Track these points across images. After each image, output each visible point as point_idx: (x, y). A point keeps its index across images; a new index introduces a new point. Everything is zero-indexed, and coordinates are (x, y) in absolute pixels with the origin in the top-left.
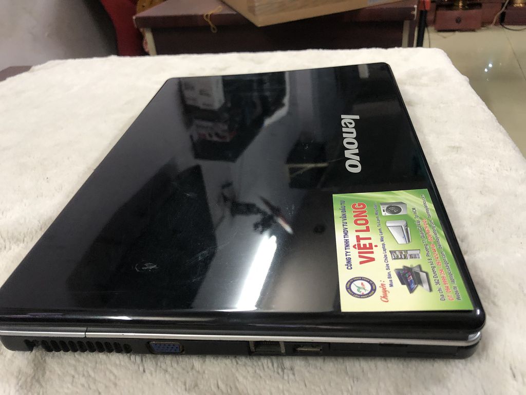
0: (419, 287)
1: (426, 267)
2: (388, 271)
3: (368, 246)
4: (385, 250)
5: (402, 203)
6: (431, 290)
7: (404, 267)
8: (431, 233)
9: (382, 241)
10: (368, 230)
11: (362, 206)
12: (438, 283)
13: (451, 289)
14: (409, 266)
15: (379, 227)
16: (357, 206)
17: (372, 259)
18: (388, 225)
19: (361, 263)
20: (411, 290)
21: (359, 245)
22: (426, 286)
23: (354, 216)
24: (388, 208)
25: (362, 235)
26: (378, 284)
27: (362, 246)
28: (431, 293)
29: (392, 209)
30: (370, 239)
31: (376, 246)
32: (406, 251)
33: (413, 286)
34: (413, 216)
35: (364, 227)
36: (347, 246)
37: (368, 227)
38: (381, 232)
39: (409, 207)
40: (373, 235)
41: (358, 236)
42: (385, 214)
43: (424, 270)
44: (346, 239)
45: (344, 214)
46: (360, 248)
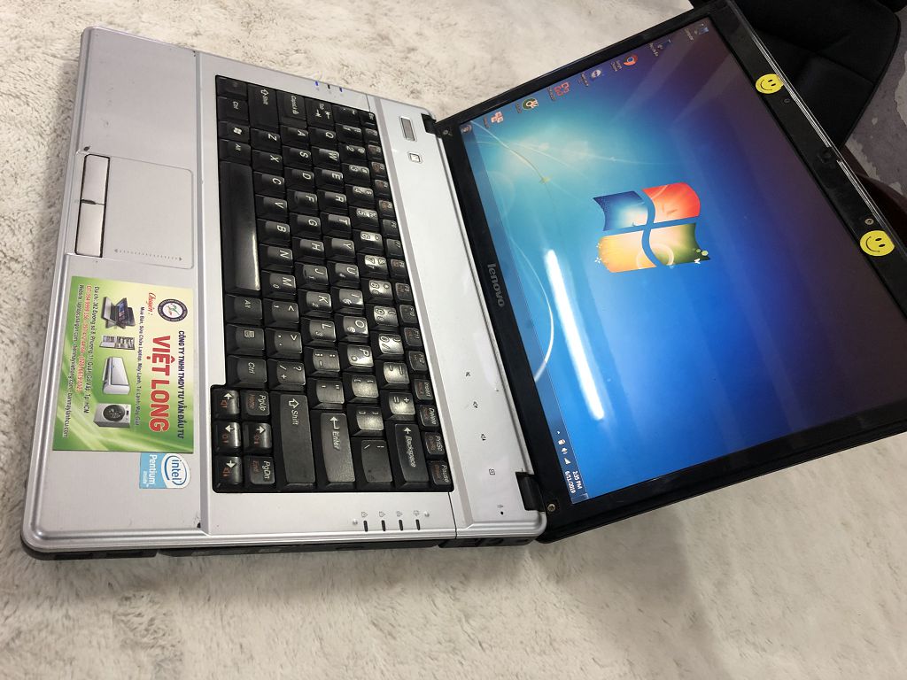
0: (115, 304)
1: (101, 323)
2: (142, 325)
3: (158, 359)
5: (100, 424)
6: (105, 299)
9: (140, 365)
10: (155, 382)
11: (156, 425)
14: (119, 328)
15: (140, 385)
16: (163, 425)
17: (156, 341)
18: (127, 388)
19: (168, 338)
20: (124, 301)
21: (167, 362)
22: (108, 304)
23: (167, 407)
24: (121, 418)
25: (161, 376)
26: (156, 311)
27: (164, 359)
29: (115, 415)
30: (154, 369)
31: (148, 358)
32: (116, 347)
33: (121, 306)
34: (92, 399)
35: (159, 387)
36: (181, 362)
37: (154, 387)
38: (139, 377)
39: (91, 415)
40: (148, 374)
41: (168, 374)
42: (127, 407)
43: (104, 321)
44: (181, 372)
45: (181, 411)
46: (167, 357)
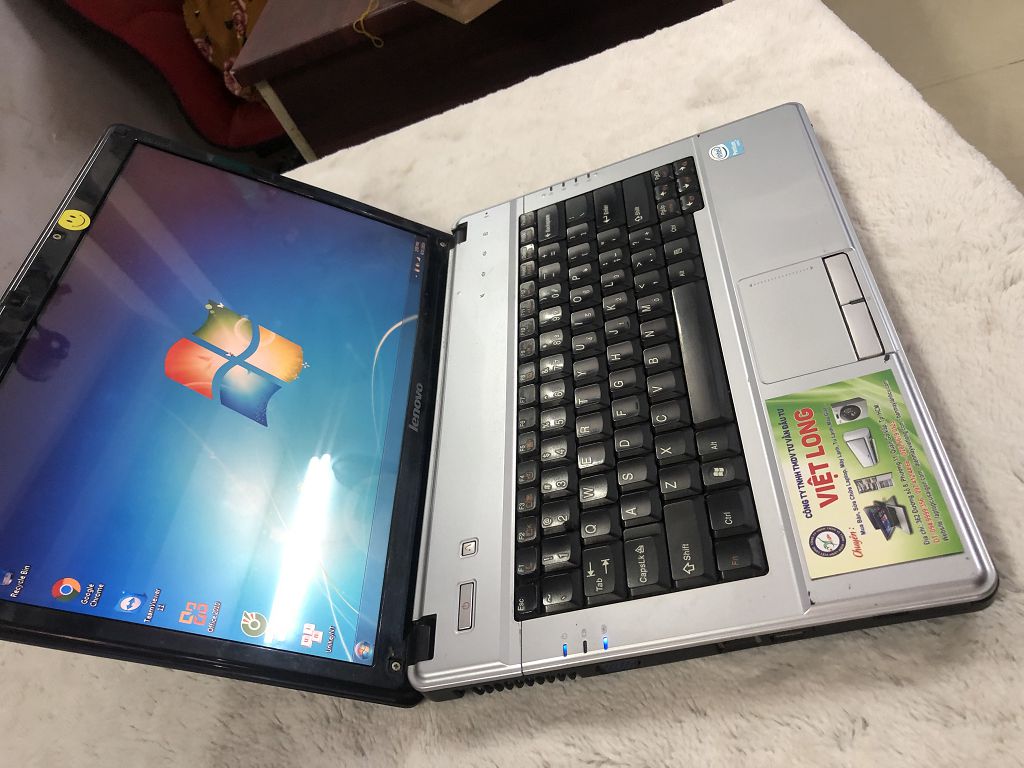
0: (897, 529)
1: (902, 499)
2: (856, 512)
3: (826, 478)
4: (848, 481)
5: (859, 399)
6: (911, 531)
7: (875, 502)
8: (904, 443)
9: (842, 466)
10: (821, 452)
11: (807, 414)
12: (918, 520)
13: (936, 527)
14: (881, 500)
15: (836, 446)
16: (801, 415)
17: (834, 498)
18: (847, 439)
19: (822, 505)
20: (888, 536)
21: (815, 478)
22: (905, 526)
23: (802, 432)
24: (842, 410)
25: (816, 461)
26: (847, 535)
27: (819, 479)
28: (913, 535)
29: (848, 411)
30: (826, 466)
31: (836, 476)
32: (875, 477)
33: (889, 529)
34: (877, 420)
35: (815, 449)
36: (800, 482)
37: (821, 448)
38: (839, 453)
39: (870, 404)
40: (830, 459)
41: (811, 465)
42: (840, 421)
43: (899, 503)
44: (797, 471)
45: (787, 432)
46: (816, 483)
